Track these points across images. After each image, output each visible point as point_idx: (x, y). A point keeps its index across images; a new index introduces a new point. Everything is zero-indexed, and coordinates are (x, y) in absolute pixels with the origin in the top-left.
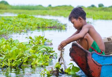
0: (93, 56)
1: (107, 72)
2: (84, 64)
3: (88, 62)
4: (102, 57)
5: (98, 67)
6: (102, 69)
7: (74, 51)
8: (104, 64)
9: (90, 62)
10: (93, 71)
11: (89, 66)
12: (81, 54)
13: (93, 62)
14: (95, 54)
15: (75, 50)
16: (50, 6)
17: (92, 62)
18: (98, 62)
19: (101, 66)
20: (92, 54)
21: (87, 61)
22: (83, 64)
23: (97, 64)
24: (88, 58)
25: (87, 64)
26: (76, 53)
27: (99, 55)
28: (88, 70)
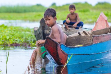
0: (61, 47)
3: (58, 52)
4: (68, 48)
5: (65, 56)
8: (69, 54)
9: (59, 52)
10: (61, 59)
12: (52, 45)
14: (63, 45)
15: (48, 42)
17: (61, 52)
18: (65, 51)
19: (67, 55)
20: (61, 45)
21: (57, 50)
22: (54, 53)
23: (64, 54)
24: (58, 48)
25: (57, 53)
27: (66, 46)
28: (58, 58)
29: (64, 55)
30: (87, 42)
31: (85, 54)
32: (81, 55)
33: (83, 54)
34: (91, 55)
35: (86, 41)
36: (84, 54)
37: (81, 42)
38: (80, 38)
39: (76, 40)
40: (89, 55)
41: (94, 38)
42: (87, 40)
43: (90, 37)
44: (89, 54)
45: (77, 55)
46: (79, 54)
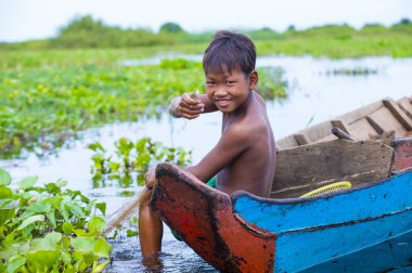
0: (238, 206)
1: (297, 255)
2: (205, 239)
3: (219, 232)
4: (275, 208)
5: (263, 242)
6: (278, 248)
7: (165, 195)
8: (283, 231)
10: (242, 259)
11: (227, 243)
12: (191, 204)
13: (239, 226)
14: (245, 199)
15: (168, 189)
16: (291, 28)
17: (237, 229)
18: (259, 224)
19: (274, 238)
20: (234, 202)
22: (201, 238)
25: (218, 238)
26: (173, 201)
27: (262, 202)
28: (224, 258)
29: (256, 239)
30: (369, 168)
31: (361, 221)
32: (343, 227)
33: (352, 223)
34: (386, 218)
35: (364, 162)
36: (355, 219)
37: (345, 169)
38: (340, 153)
39: (327, 158)
40: (378, 222)
41: (400, 148)
42: (369, 157)
43: (383, 146)
44: (377, 218)
45: (322, 228)
46: (332, 226)
